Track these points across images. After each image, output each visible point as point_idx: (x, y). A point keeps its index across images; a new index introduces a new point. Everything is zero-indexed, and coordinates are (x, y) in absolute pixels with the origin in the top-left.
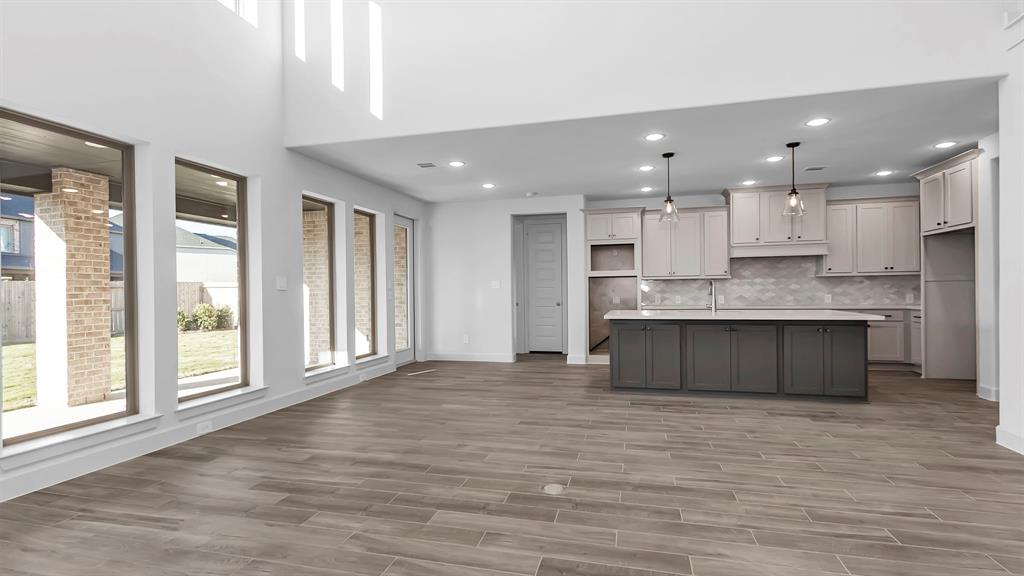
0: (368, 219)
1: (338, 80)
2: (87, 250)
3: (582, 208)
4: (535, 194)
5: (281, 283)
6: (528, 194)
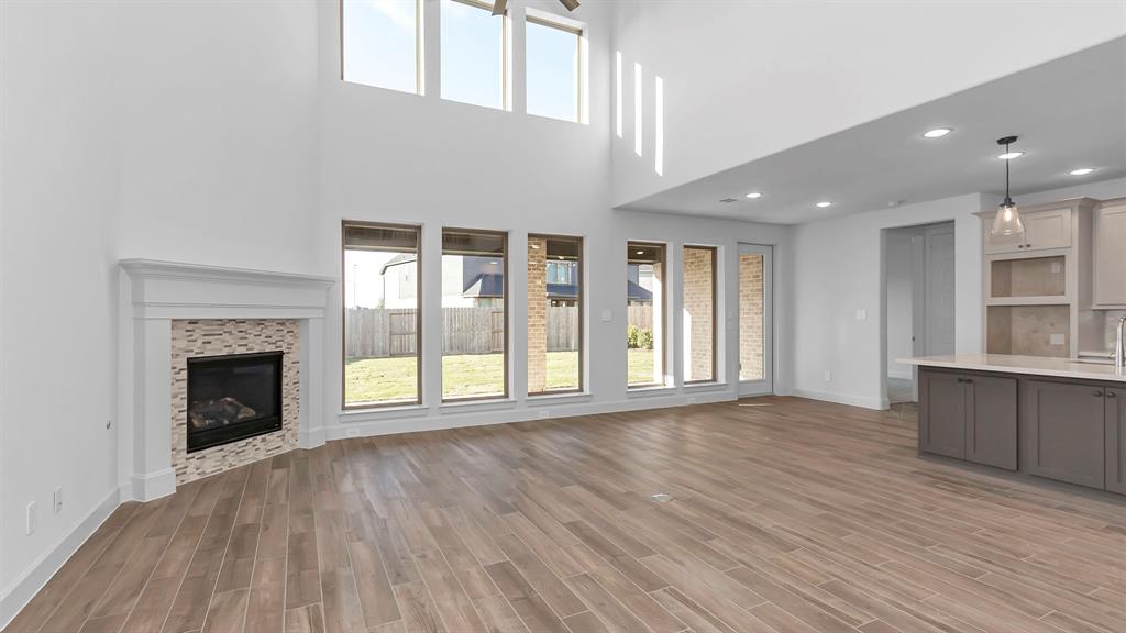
0: (710, 252)
1: (638, 150)
2: (533, 291)
3: (978, 210)
4: (901, 202)
5: (606, 315)
6: (891, 204)
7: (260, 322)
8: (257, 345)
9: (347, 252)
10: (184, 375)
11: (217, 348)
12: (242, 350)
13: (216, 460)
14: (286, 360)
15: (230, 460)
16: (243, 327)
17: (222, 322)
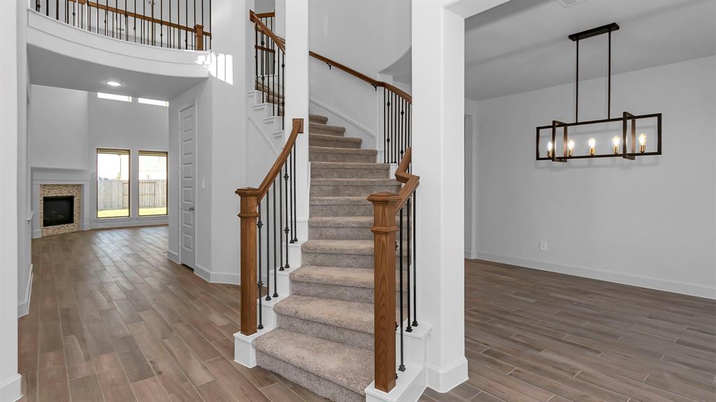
7: (66, 186)
8: (65, 193)
9: (99, 154)
10: (42, 202)
11: (52, 194)
12: (60, 195)
13: (52, 230)
14: (75, 199)
15: (57, 231)
16: (60, 187)
17: (54, 185)
